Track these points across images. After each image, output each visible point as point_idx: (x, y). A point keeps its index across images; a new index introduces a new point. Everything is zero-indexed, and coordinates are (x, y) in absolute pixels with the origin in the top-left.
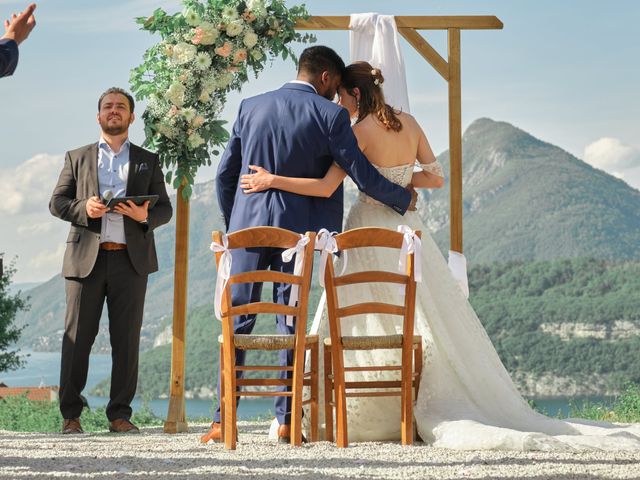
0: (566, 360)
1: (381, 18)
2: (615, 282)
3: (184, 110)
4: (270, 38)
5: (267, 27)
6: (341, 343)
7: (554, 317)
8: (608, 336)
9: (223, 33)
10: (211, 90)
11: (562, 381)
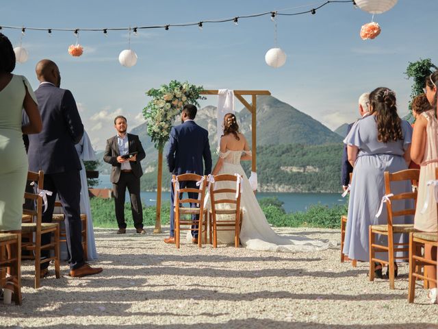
0: (289, 179)
1: (229, 91)
2: (307, 152)
3: (161, 123)
4: (191, 98)
5: (190, 94)
6: (215, 212)
7: (285, 164)
8: (304, 171)
9: (175, 96)
10: (170, 116)
11: (287, 187)
